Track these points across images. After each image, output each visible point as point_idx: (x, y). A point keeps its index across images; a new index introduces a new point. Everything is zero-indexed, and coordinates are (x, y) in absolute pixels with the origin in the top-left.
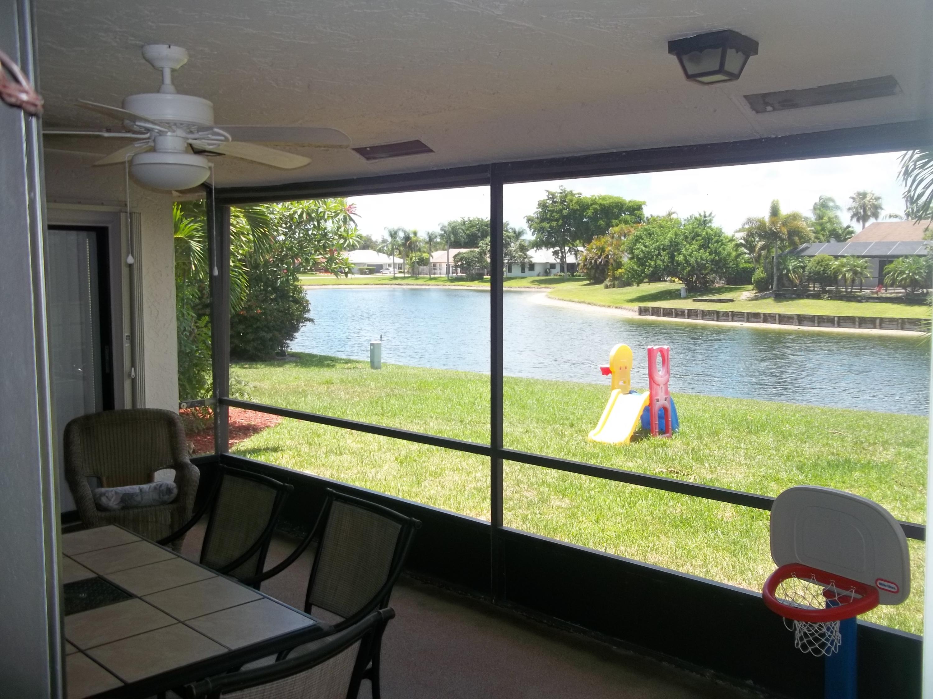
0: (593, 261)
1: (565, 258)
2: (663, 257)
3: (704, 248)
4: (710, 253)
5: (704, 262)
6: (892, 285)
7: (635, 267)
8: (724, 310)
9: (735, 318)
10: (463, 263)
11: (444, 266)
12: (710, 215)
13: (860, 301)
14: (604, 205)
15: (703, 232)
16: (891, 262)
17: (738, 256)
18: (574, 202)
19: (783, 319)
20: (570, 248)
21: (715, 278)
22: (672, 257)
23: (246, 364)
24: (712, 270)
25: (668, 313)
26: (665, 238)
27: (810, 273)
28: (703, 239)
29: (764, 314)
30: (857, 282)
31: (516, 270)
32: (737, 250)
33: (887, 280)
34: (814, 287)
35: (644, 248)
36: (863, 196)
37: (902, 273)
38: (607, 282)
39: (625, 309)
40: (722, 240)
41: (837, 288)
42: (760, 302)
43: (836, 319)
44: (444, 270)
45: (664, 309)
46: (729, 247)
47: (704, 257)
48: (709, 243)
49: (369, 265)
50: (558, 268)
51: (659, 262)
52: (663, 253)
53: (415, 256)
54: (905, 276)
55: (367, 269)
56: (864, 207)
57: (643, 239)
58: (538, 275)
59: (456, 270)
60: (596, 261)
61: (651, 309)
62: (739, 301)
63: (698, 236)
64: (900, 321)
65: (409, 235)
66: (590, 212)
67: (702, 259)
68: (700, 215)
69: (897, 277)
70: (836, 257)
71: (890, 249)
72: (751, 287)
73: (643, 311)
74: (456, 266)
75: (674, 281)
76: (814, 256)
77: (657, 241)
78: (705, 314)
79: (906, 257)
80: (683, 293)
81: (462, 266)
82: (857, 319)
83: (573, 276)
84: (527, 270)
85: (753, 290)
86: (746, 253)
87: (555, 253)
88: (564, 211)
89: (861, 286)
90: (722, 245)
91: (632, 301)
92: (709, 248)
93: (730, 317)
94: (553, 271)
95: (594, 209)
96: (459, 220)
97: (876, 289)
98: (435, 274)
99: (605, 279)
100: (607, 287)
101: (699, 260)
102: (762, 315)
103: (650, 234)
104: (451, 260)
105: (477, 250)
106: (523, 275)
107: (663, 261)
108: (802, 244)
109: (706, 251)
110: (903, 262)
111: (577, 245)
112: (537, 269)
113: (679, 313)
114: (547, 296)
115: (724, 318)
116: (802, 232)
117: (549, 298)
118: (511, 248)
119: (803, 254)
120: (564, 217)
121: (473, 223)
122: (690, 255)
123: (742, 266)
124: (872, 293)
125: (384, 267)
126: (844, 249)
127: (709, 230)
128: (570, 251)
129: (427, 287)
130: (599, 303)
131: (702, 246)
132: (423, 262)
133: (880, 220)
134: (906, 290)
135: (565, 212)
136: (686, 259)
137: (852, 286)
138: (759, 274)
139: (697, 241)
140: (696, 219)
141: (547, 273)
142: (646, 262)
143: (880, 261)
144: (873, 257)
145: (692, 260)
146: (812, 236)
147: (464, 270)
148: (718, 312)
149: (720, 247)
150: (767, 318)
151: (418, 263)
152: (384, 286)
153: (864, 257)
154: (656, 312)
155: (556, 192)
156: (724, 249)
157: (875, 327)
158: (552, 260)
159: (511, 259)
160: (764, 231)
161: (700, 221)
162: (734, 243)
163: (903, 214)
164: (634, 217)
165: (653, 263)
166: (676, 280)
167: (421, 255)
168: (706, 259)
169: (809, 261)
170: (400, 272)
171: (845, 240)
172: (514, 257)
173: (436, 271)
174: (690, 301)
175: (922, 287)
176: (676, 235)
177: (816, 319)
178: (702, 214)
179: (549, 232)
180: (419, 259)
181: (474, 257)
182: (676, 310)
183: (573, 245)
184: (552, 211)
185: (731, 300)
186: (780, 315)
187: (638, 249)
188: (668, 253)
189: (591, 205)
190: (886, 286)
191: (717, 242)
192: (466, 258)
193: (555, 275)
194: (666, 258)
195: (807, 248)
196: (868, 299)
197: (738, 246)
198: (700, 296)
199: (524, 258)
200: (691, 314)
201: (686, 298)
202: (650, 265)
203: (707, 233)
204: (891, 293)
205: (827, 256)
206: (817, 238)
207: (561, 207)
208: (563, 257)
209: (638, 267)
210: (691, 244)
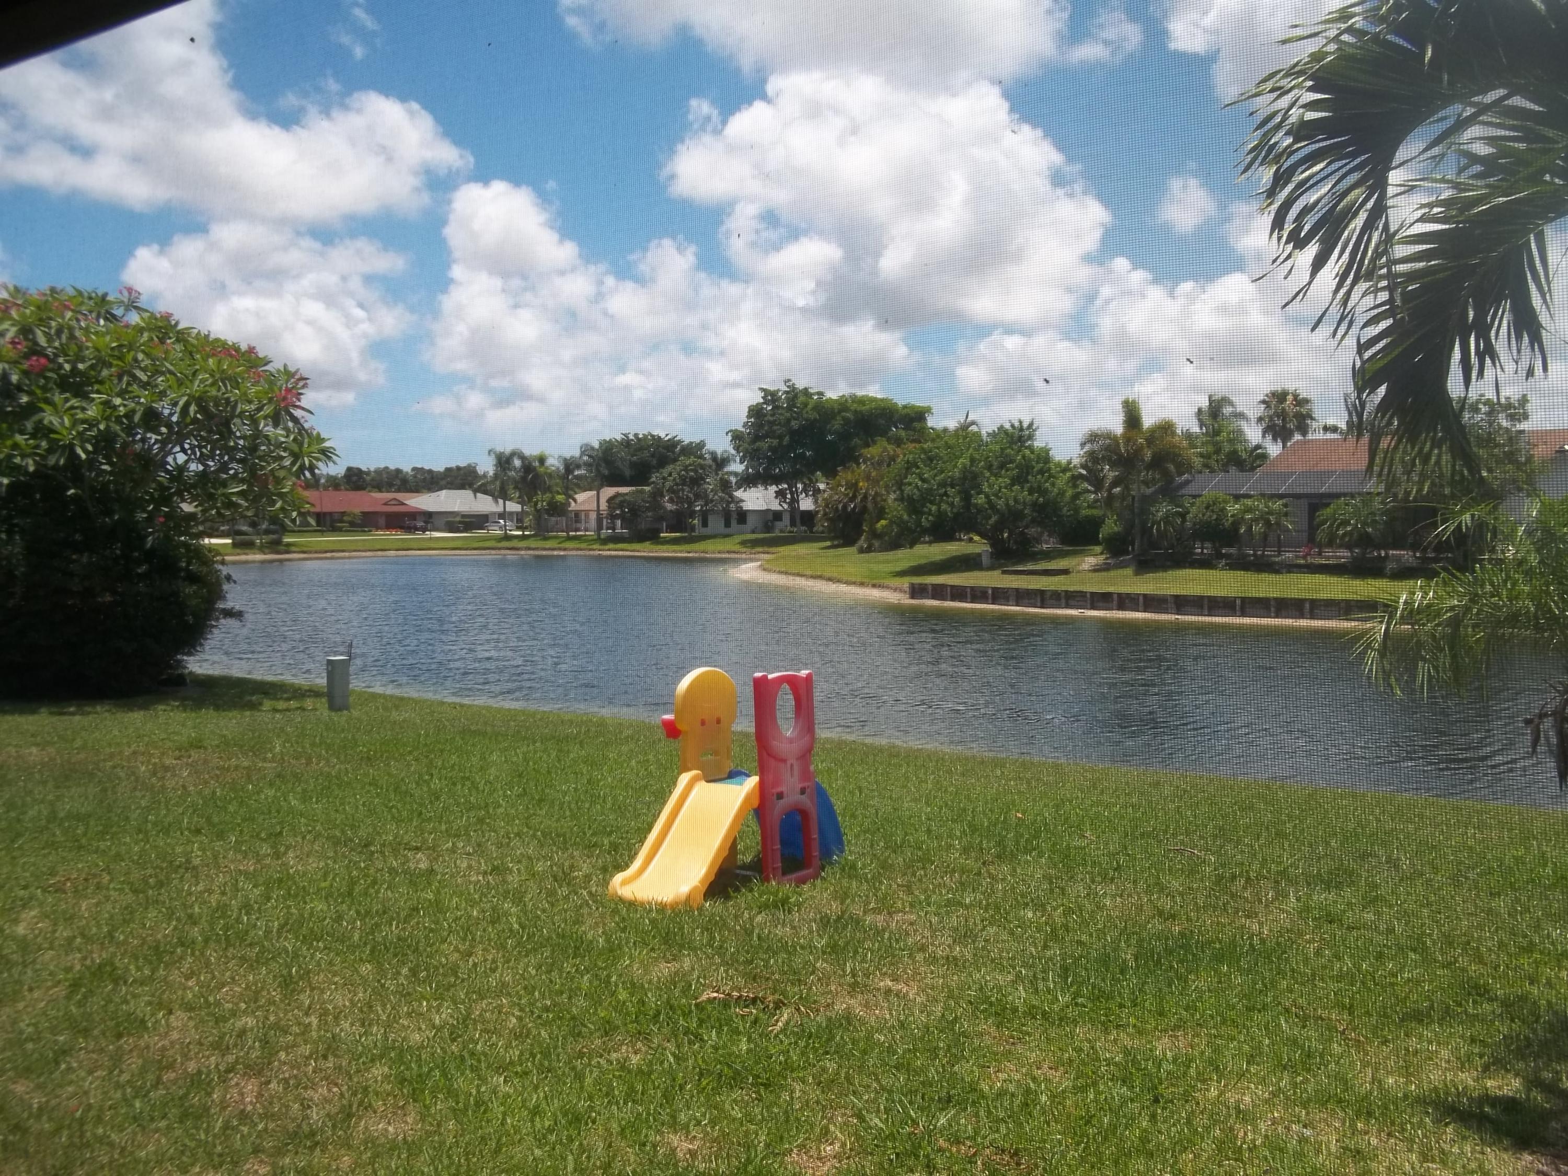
0: (840, 506)
1: (798, 502)
2: (951, 499)
3: (1020, 483)
4: (1031, 492)
5: (1020, 507)
6: (1330, 544)
7: (905, 517)
8: (1052, 588)
9: (1072, 602)
10: (623, 511)
11: (593, 516)
12: (1031, 425)
13: (1277, 572)
14: (861, 412)
15: (1017, 455)
16: (1328, 505)
17: (1076, 497)
18: (810, 407)
19: (1151, 603)
20: (805, 485)
21: (1042, 534)
22: (967, 498)
23: (71, 706)
24: (1033, 521)
25: (958, 593)
26: (955, 466)
27: (1195, 524)
28: (1017, 467)
29: (1119, 595)
30: (1272, 538)
31: (716, 524)
32: (1075, 486)
33: (1321, 536)
34: (1202, 548)
35: (920, 483)
36: (1280, 396)
37: (1345, 523)
38: (862, 542)
39: (888, 587)
40: (1049, 469)
41: (1240, 549)
42: (1112, 573)
43: (1238, 602)
44: (593, 523)
45: (952, 587)
46: (1062, 481)
47: (1020, 497)
48: (1028, 474)
49: (464, 516)
50: (786, 519)
51: (944, 506)
52: (951, 491)
53: (543, 501)
54: (1349, 529)
55: (460, 522)
56: (1283, 415)
57: (918, 467)
58: (753, 532)
59: (613, 523)
60: (845, 507)
61: (930, 588)
62: (1079, 572)
63: (1011, 462)
64: (1343, 605)
65: (530, 463)
66: (837, 424)
67: (1016, 501)
68: (1013, 426)
69: (1338, 529)
70: (1237, 498)
71: (1323, 484)
72: (1098, 549)
73: (917, 592)
74: (613, 517)
75: (971, 540)
76: (1200, 496)
77: (942, 472)
78: (1021, 596)
79: (1352, 496)
80: (985, 560)
81: (622, 517)
82: (1272, 603)
83: (812, 532)
84: (734, 522)
85: (1102, 553)
86: (1089, 491)
87: (780, 494)
88: (793, 423)
89: (1279, 547)
90: (1050, 477)
91: (902, 574)
92: (1028, 482)
93: (1063, 601)
94: (779, 524)
95: (844, 418)
96: (619, 437)
97: (1302, 551)
98: (577, 530)
99: (858, 538)
100: (861, 551)
101: (1012, 503)
102: (1115, 597)
103: (931, 459)
104: (604, 506)
105: (647, 488)
106: (727, 531)
107: (952, 505)
108: (1181, 474)
109: (1022, 488)
110: (1347, 505)
111: (817, 481)
112: (751, 521)
113: (978, 595)
114: (760, 566)
115: (1054, 602)
116: (1180, 455)
117: (764, 570)
118: (706, 486)
119: (1183, 491)
120: (793, 433)
121: (643, 443)
122: (996, 495)
123: (1084, 512)
124: (1297, 557)
125: (491, 519)
126: (1249, 483)
127: (1027, 452)
128: (805, 490)
129: (562, 553)
130: (845, 579)
131: (1016, 480)
132: (557, 509)
133: (1310, 437)
134: (1352, 552)
135: (795, 424)
136: (989, 502)
137: (1265, 546)
138: (1111, 526)
139: (1007, 470)
140: (1006, 432)
141: (768, 528)
142: (924, 506)
143: (1310, 505)
144: (1297, 496)
145: (1001, 503)
146: (1197, 462)
147: (626, 523)
148: (1042, 592)
149: (1046, 481)
150: (1125, 601)
151: (548, 512)
152: (488, 552)
153: (1281, 496)
154: (939, 592)
155: (778, 390)
156: (1053, 485)
157: (1302, 616)
158: (775, 506)
159: (706, 505)
160: (1116, 454)
161: (1012, 437)
162: (1068, 474)
163: (1343, 426)
164: (912, 433)
165: (934, 508)
166: (976, 538)
167: (553, 498)
168: (1024, 502)
169: (1193, 504)
170: (518, 528)
171: (1253, 469)
172: (712, 501)
173: (578, 525)
174: (997, 573)
175: (1379, 547)
176: (972, 460)
177: (1206, 602)
178: (1017, 424)
179: (768, 458)
180: (548, 504)
181: (643, 501)
182: (972, 588)
183: (810, 480)
184: (772, 423)
185: (1065, 572)
186: (1145, 596)
187: (910, 484)
188: (959, 492)
189: (840, 412)
190: (1320, 546)
191: (1041, 472)
192: (629, 503)
193: (781, 531)
194: (957, 499)
195: (1187, 482)
196: (1291, 568)
197: (1076, 478)
198: (1014, 564)
199: (729, 503)
200: (998, 595)
201: (991, 568)
202: (930, 513)
203: (1024, 457)
204: (1328, 558)
205: (1221, 495)
206: (1206, 466)
207: (788, 415)
208: (794, 501)
209: (909, 515)
210: (997, 476)
